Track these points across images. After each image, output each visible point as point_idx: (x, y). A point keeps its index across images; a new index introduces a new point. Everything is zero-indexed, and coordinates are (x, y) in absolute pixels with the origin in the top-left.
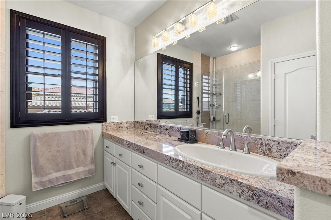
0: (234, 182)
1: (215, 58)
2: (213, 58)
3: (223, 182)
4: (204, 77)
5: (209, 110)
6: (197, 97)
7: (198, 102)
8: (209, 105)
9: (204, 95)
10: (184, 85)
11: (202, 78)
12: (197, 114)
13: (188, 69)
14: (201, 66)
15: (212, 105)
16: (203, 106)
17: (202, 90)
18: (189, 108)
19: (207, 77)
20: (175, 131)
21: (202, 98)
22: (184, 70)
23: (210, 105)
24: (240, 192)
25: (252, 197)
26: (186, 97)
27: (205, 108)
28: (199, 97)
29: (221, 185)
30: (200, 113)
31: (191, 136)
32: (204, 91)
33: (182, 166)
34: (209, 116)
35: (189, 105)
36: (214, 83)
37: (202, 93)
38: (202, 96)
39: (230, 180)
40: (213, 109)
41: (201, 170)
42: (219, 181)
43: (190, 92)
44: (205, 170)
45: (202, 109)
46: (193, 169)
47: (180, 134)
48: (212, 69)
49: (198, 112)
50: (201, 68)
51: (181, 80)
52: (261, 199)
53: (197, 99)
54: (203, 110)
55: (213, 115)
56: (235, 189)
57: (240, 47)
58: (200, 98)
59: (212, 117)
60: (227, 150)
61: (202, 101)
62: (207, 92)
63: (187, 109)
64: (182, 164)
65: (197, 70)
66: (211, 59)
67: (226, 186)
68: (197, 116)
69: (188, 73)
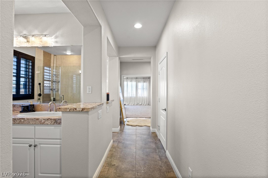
0: (49, 119)
1: (56, 55)
2: (54, 55)
3: (45, 121)
4: (45, 68)
5: (50, 93)
6: (39, 83)
7: (39, 87)
8: (49, 89)
9: (45, 82)
10: (26, 73)
11: (44, 69)
12: (39, 96)
13: (31, 61)
14: (43, 59)
15: (52, 89)
16: (44, 90)
17: (44, 78)
18: (31, 91)
19: (48, 69)
20: (17, 107)
21: (43, 83)
22: (26, 61)
23: (51, 89)
24: (51, 122)
25: (55, 122)
26: (28, 83)
27: (46, 91)
28: (40, 83)
29: (44, 122)
30: (42, 96)
31: (31, 108)
32: (45, 79)
33: (23, 121)
34: (50, 98)
35: (31, 90)
36: (54, 73)
37: (44, 80)
38: (43, 82)
39: (48, 119)
40: (53, 92)
41: (34, 119)
42: (43, 121)
43: (32, 79)
44: (36, 119)
45: (43, 92)
46: (30, 120)
47: (22, 108)
48: (53, 63)
49: (40, 95)
50: (43, 61)
51: (23, 69)
52: (58, 122)
53: (39, 85)
54: (45, 93)
55: (53, 97)
56: (49, 122)
57: (72, 53)
58: (42, 84)
59: (52, 98)
60: (52, 112)
61: (43, 86)
62: (49, 79)
63: (28, 92)
64: (23, 120)
65: (39, 63)
66: (52, 56)
67: (46, 122)
68: (39, 97)
69: (30, 64)
